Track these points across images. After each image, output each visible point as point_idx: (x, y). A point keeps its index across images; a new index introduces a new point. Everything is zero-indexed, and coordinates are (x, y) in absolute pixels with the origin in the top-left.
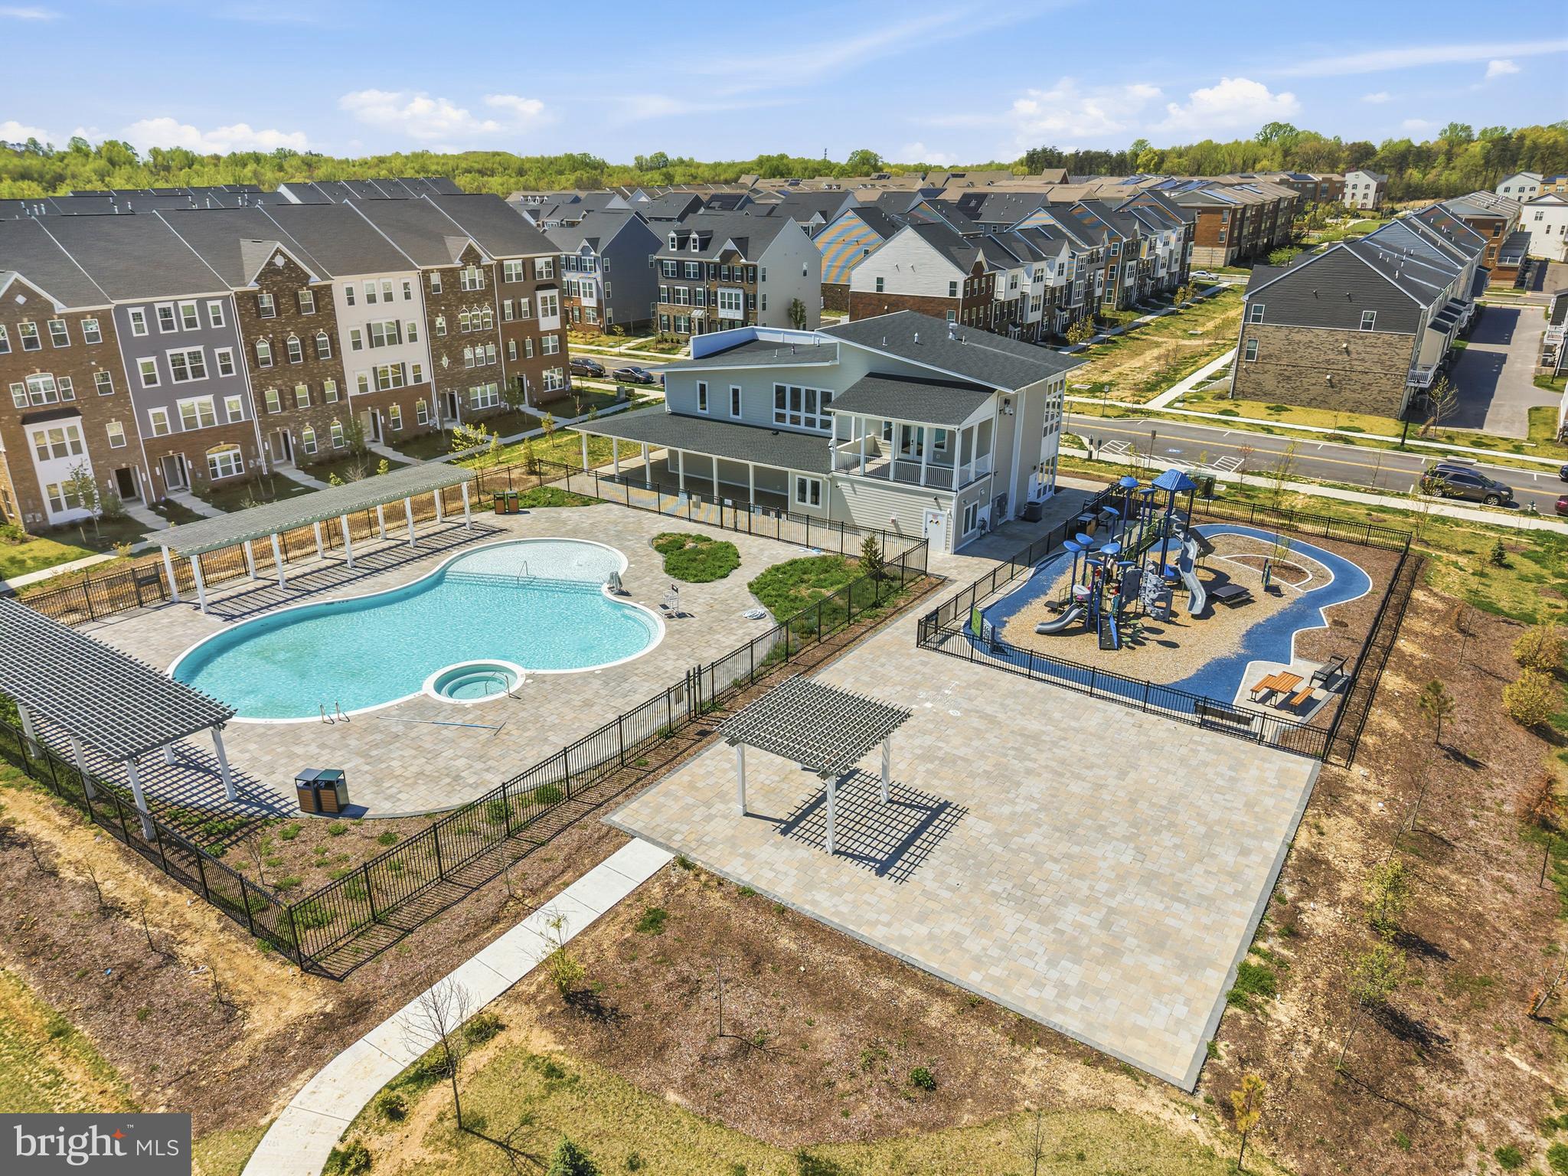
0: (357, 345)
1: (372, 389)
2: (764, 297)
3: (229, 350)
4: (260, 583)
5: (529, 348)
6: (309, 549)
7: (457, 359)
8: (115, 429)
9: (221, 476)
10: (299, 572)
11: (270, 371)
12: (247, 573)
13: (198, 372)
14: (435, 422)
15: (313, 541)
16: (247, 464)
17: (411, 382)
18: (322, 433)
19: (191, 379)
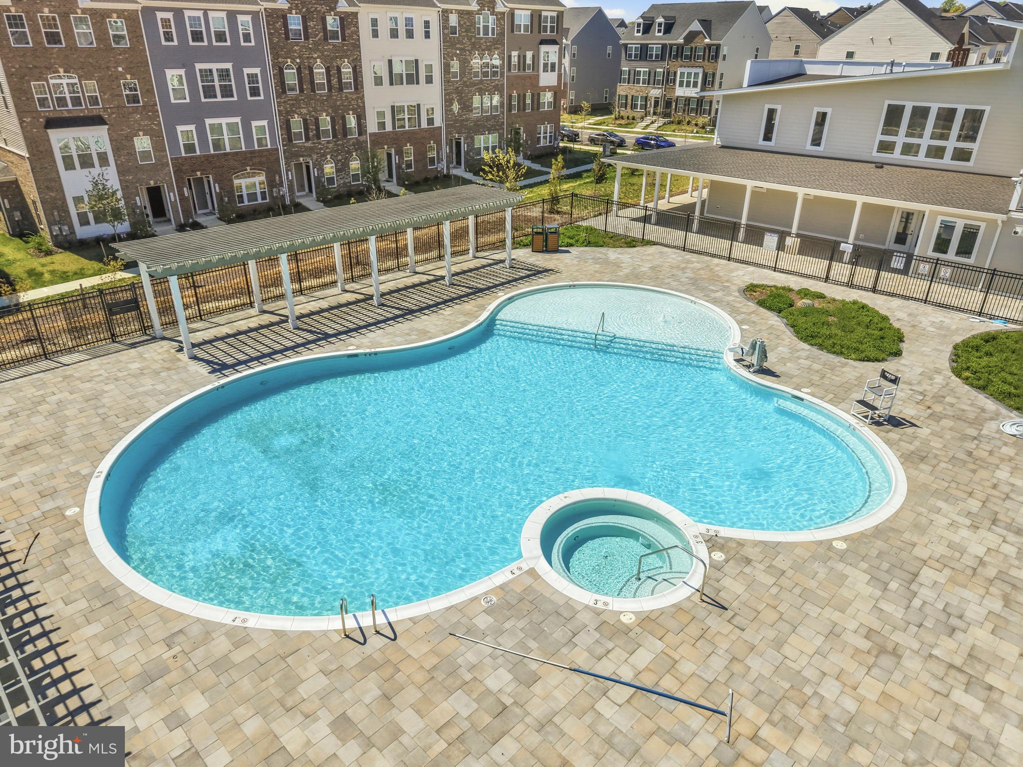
0: (378, 81)
1: (389, 128)
2: (722, 74)
3: (257, 71)
4: (267, 319)
5: (528, 101)
6: (328, 279)
7: (466, 106)
8: (143, 143)
9: (246, 203)
10: (314, 306)
11: (296, 99)
12: (251, 305)
13: (227, 91)
14: (442, 166)
15: (332, 269)
16: (271, 192)
17: (424, 125)
18: (342, 168)
19: (219, 99)
